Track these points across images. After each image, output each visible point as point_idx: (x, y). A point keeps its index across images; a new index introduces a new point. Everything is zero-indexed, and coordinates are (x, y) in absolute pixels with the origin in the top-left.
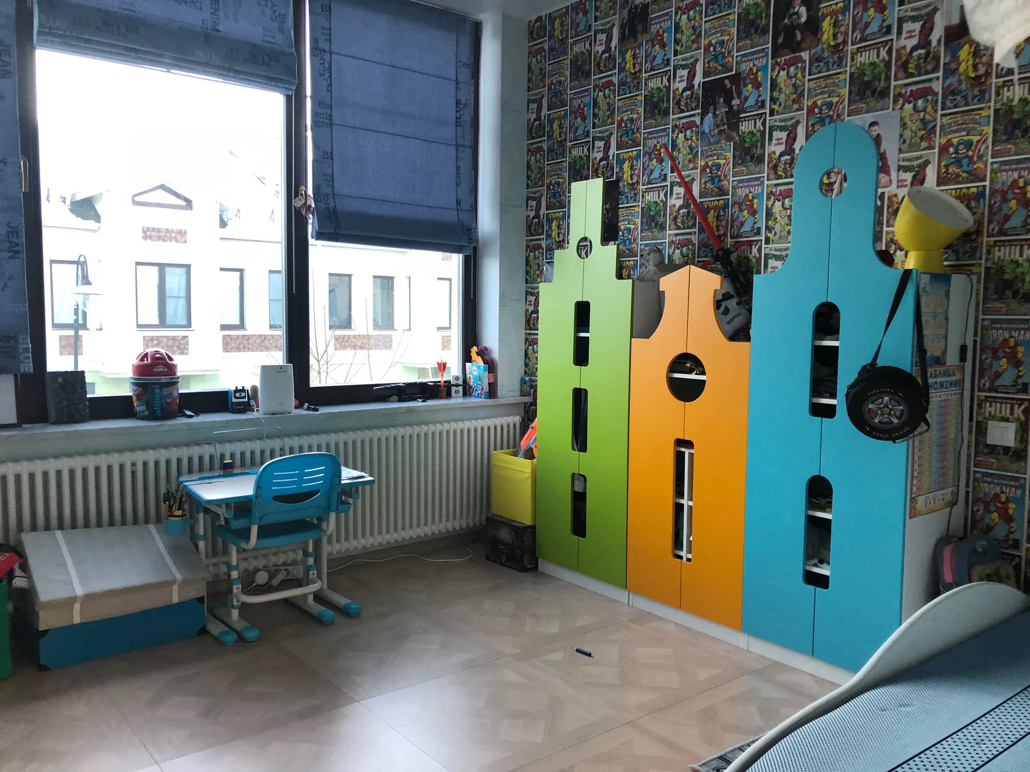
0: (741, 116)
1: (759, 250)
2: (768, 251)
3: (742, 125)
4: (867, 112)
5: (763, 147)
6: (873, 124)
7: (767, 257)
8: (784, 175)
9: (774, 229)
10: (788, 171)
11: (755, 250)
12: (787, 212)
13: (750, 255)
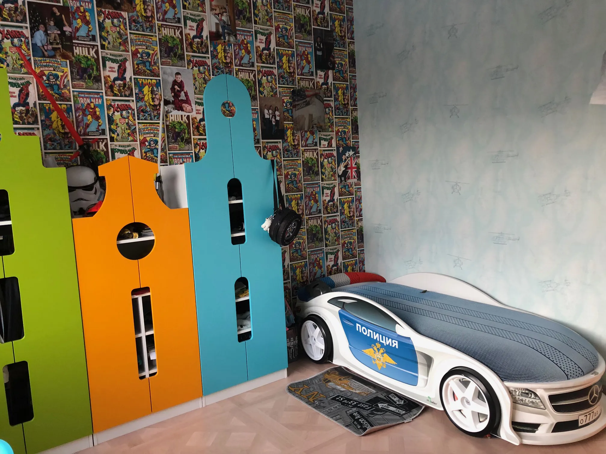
0: (74, 41)
1: (106, 145)
2: (113, 147)
3: (76, 49)
4: (173, 66)
5: (98, 70)
6: (178, 74)
7: (113, 151)
8: (119, 94)
9: (116, 131)
10: (122, 92)
11: (102, 146)
12: (125, 121)
13: (99, 149)
